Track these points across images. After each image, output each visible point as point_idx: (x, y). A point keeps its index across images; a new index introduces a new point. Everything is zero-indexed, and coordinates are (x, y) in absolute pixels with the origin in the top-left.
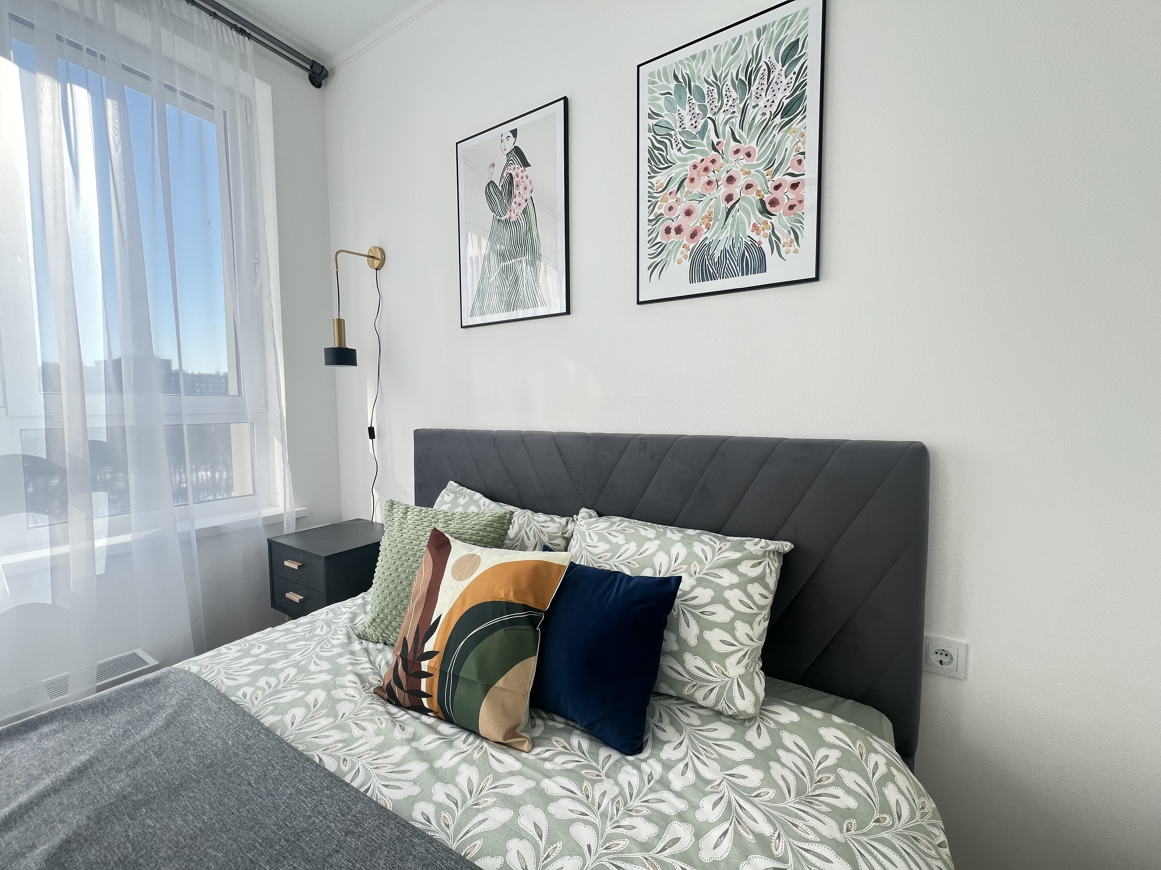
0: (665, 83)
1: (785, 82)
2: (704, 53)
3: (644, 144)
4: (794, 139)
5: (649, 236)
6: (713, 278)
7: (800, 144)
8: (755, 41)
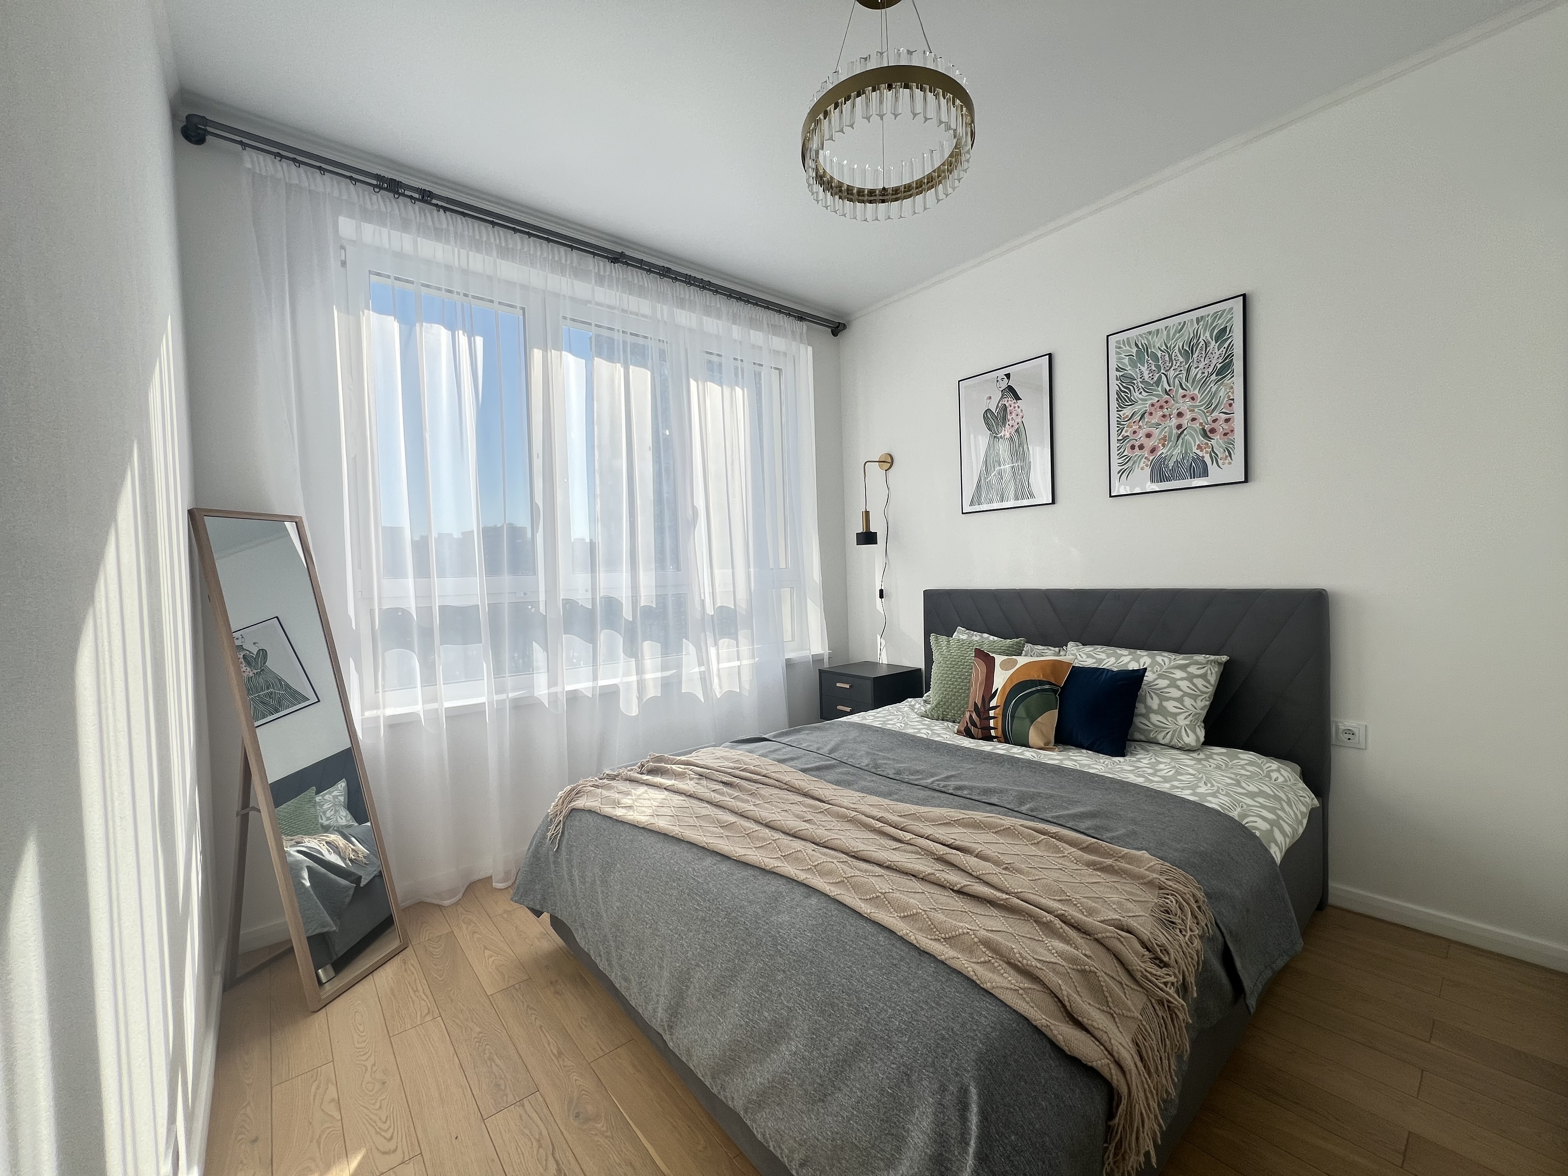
0: (1128, 348)
1: (1218, 353)
2: (1158, 330)
3: (1114, 389)
4: (1225, 390)
5: (1118, 450)
6: (1168, 480)
7: (1230, 394)
8: (1196, 326)
